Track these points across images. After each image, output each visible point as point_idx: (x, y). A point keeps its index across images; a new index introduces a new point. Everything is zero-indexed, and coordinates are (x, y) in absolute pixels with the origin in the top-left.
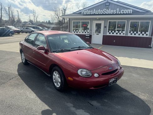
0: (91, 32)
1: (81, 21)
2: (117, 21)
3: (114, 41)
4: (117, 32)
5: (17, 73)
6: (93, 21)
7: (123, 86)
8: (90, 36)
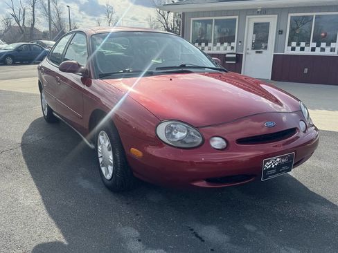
0: (240, 47)
1: (214, 18)
2: (314, 14)
3: (306, 71)
4: (313, 45)
5: (20, 141)
6: (248, 17)
7: (316, 187)
8: (239, 58)
